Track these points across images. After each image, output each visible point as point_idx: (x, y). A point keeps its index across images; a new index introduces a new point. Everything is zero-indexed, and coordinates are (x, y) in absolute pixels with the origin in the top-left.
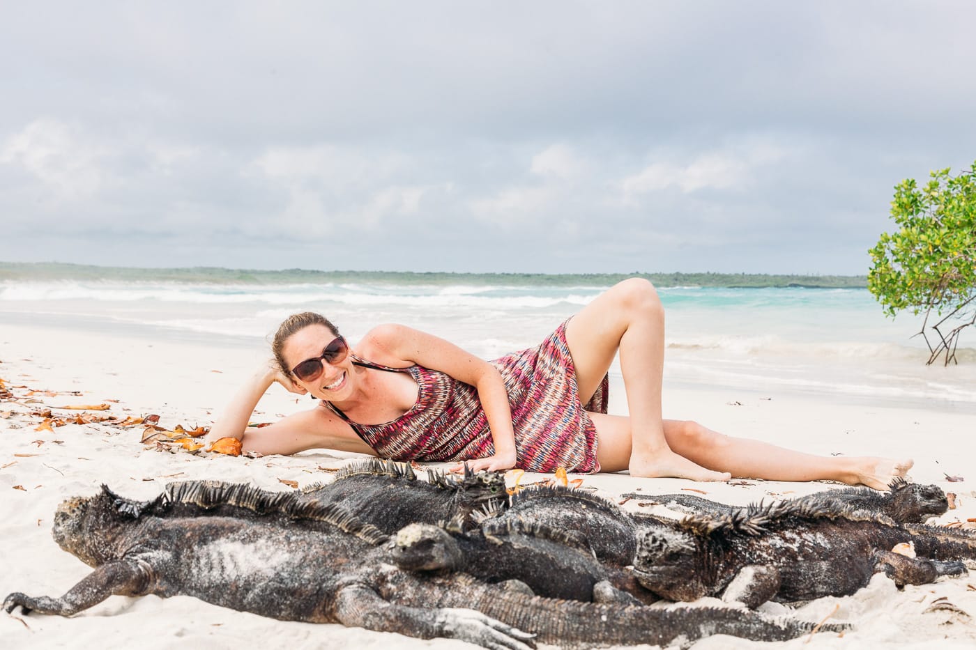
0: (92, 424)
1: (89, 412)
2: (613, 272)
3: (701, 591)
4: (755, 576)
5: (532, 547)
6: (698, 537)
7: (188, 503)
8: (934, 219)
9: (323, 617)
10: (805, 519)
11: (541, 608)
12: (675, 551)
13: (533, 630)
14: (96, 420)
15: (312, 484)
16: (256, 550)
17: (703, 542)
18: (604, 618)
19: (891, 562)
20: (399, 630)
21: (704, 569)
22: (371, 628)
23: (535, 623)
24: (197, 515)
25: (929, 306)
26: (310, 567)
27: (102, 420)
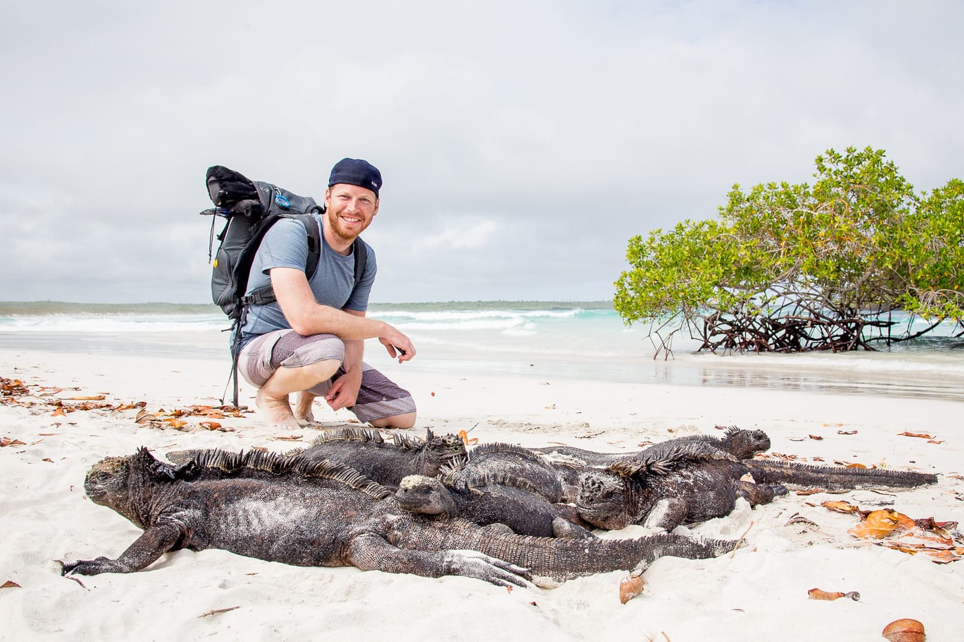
0: (95, 410)
1: (91, 401)
2: (437, 301)
3: (628, 521)
4: (670, 506)
5: (505, 495)
6: (624, 478)
7: (213, 468)
8: (654, 262)
9: (339, 561)
10: (692, 461)
11: (534, 546)
12: (610, 490)
13: (528, 564)
14: (97, 407)
15: (293, 449)
16: (276, 507)
17: (626, 482)
18: (587, 551)
19: (746, 489)
20: (412, 571)
21: (629, 503)
22: (386, 570)
23: (529, 559)
24: (221, 478)
25: (652, 318)
26: (326, 520)
27: (102, 407)
